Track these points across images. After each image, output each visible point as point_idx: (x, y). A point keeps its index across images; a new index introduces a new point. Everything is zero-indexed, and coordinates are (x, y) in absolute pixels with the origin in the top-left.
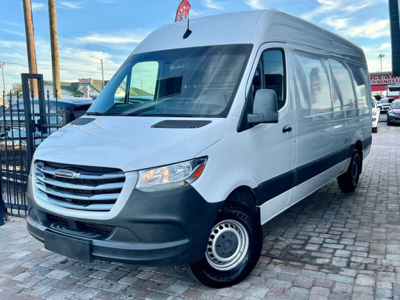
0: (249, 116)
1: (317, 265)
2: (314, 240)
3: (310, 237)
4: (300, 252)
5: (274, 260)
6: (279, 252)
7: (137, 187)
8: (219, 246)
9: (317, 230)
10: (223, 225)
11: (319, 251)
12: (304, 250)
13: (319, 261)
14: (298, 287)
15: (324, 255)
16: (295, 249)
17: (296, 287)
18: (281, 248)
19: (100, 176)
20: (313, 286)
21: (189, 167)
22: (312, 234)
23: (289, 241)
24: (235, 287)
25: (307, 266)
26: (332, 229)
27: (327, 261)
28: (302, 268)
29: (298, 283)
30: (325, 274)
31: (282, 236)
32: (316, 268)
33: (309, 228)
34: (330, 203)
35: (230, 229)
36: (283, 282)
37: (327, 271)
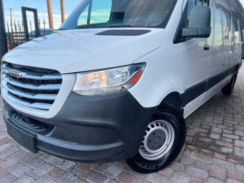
0: (184, 30)
1: (223, 154)
2: (215, 129)
3: (211, 127)
4: (207, 140)
5: (189, 146)
6: (191, 139)
7: (74, 89)
8: (150, 141)
9: (215, 121)
10: (155, 124)
11: (221, 140)
12: (209, 138)
13: (224, 150)
14: (214, 177)
15: (226, 144)
16: (202, 137)
17: (212, 178)
18: (192, 135)
19: (41, 76)
20: (227, 177)
21: (127, 73)
22: (212, 124)
23: (197, 130)
24: (160, 172)
25: (216, 154)
26: (225, 121)
27: (231, 150)
28: (213, 156)
29: (213, 172)
30: (233, 165)
31: (191, 125)
32: (223, 157)
33: (209, 119)
34: (218, 102)
35: (160, 127)
36: (200, 170)
37: (233, 161)
